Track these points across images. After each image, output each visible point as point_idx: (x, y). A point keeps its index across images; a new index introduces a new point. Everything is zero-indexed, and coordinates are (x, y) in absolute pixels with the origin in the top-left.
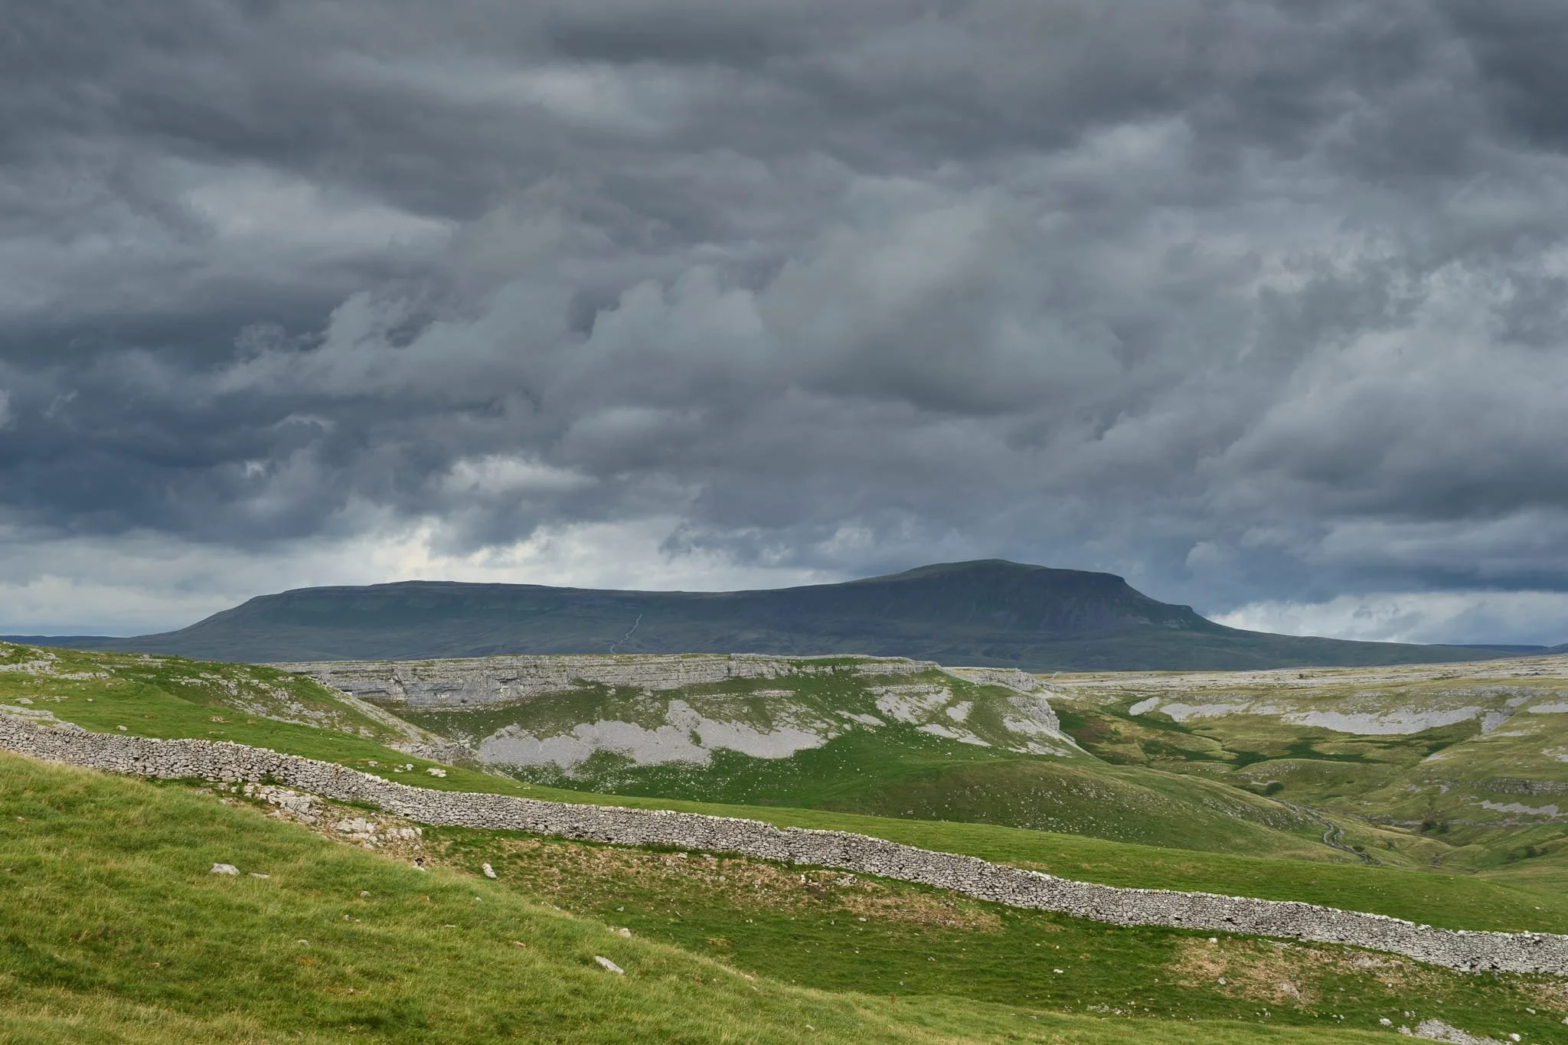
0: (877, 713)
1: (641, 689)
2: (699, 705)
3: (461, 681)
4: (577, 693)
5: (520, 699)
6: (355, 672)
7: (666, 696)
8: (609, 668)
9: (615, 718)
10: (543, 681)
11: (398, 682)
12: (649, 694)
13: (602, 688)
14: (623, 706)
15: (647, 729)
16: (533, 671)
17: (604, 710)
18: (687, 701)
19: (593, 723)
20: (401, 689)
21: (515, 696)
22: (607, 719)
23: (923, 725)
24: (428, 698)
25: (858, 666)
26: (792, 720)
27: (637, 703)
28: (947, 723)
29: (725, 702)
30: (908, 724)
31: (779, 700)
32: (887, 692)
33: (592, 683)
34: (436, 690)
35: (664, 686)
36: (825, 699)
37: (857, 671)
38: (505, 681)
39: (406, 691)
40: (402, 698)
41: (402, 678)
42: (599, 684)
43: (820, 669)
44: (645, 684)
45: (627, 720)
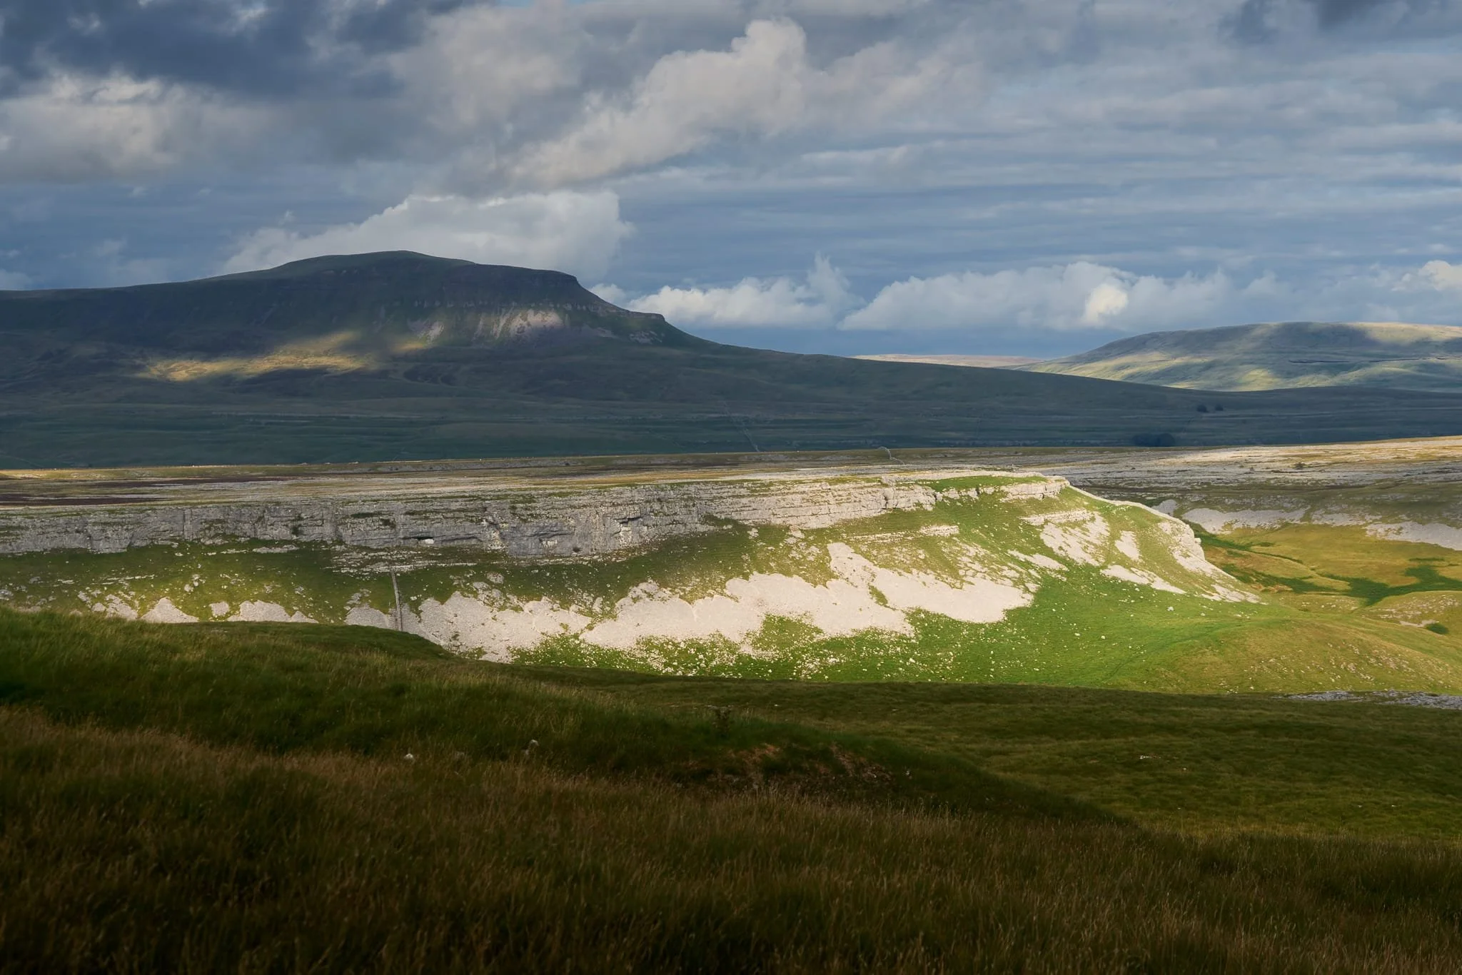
0: (1049, 552)
1: (788, 529)
2: (864, 549)
3: (572, 522)
4: (711, 534)
5: (644, 545)
6: (437, 512)
7: (821, 536)
8: (744, 501)
9: (771, 571)
10: (668, 520)
11: (493, 525)
12: (799, 534)
13: (741, 528)
14: (774, 554)
15: (815, 584)
16: (657, 506)
17: (753, 558)
18: (848, 543)
19: (746, 577)
20: (496, 535)
21: (637, 542)
22: (761, 572)
23: (1104, 567)
24: (531, 545)
25: (1003, 488)
26: (977, 566)
27: (789, 548)
28: (1124, 562)
29: (893, 544)
30: (1088, 567)
31: (949, 539)
32: (1046, 522)
33: (728, 521)
34: (541, 535)
35: (814, 524)
36: (987, 533)
37: (1004, 494)
38: (625, 522)
39: (503, 537)
40: (497, 546)
41: (498, 520)
42: (735, 522)
43: (963, 492)
44: (791, 521)
45: (787, 573)
